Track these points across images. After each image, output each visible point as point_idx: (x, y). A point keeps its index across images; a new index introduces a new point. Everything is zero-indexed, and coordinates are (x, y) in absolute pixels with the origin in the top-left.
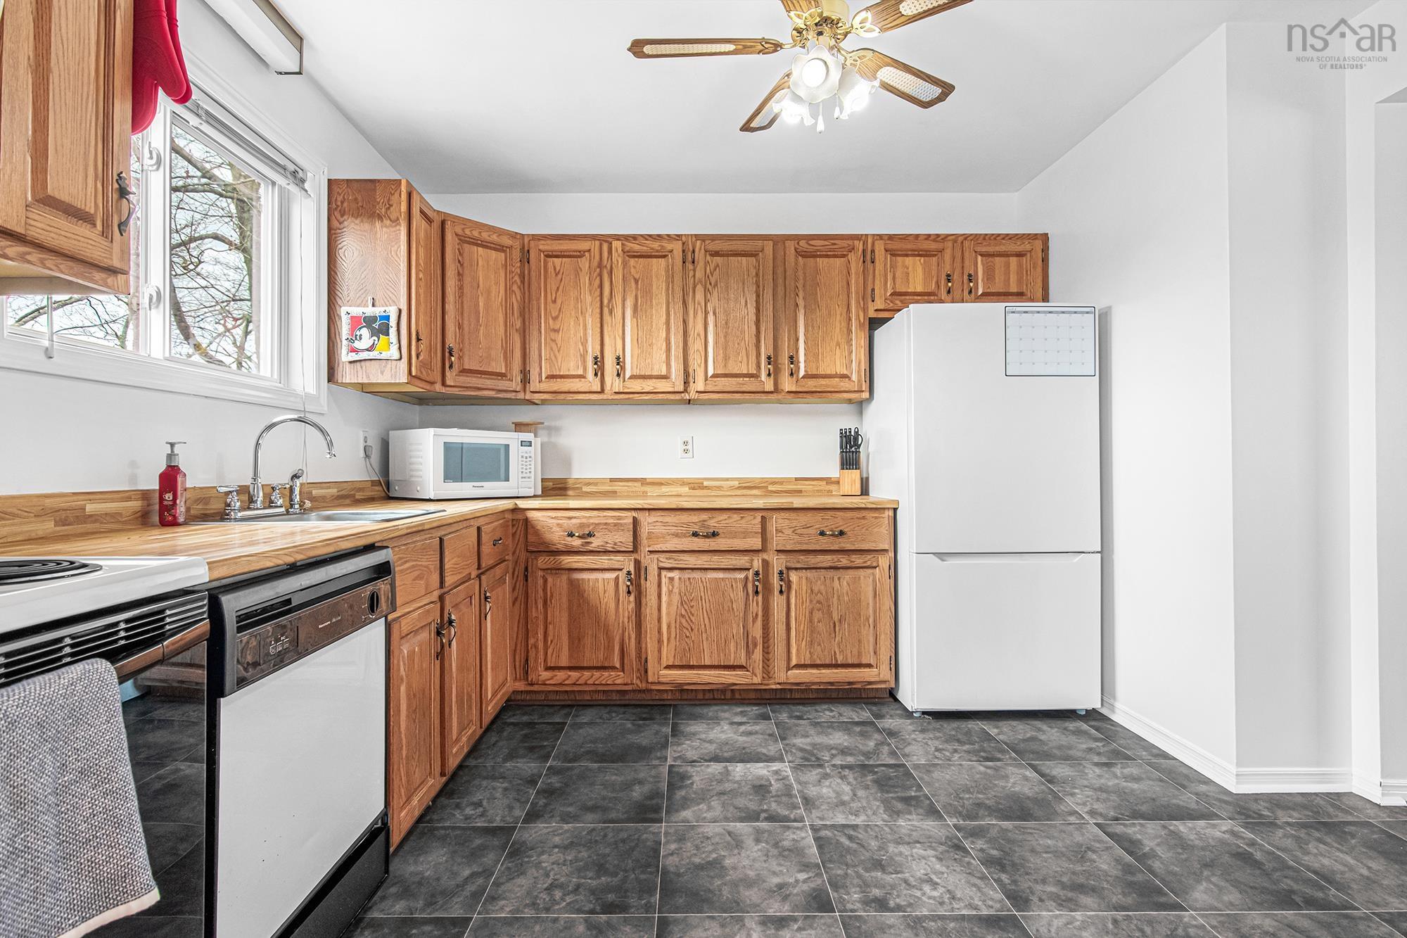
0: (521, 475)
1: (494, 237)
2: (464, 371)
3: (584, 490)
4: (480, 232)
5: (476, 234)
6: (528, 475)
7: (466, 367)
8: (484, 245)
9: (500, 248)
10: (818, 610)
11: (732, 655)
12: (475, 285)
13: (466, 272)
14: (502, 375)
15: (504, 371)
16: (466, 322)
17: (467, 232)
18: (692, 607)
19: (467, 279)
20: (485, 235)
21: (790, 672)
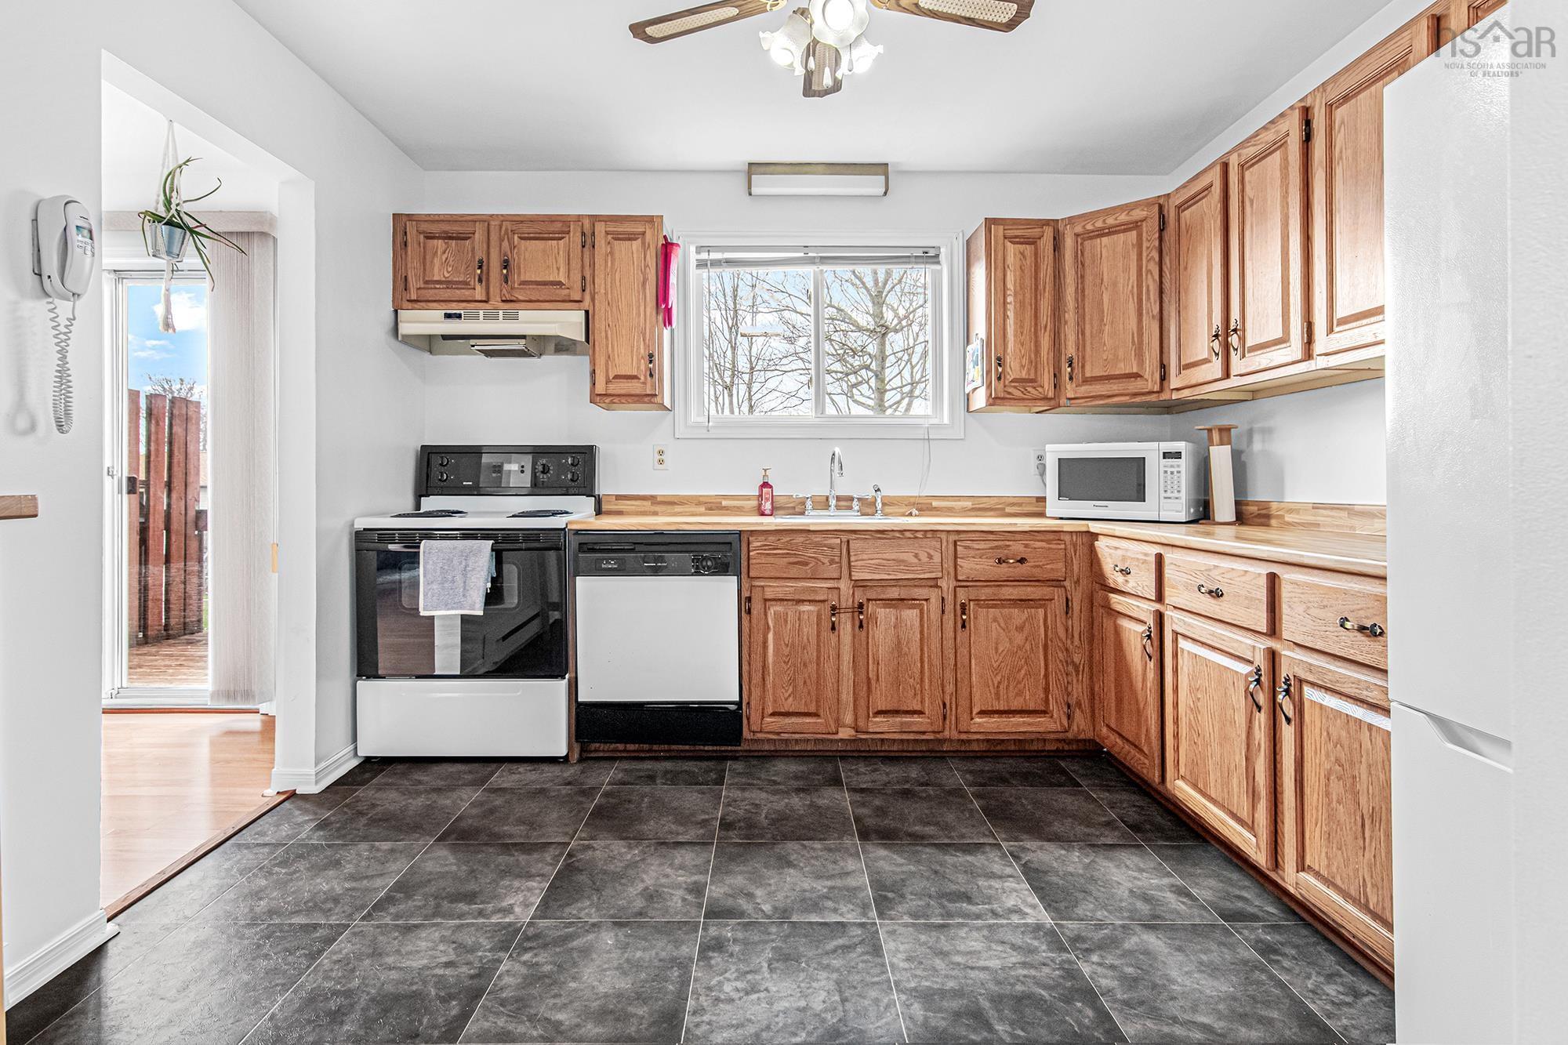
0: (1163, 494)
1: (1123, 218)
2: (1086, 381)
3: (1287, 519)
4: (1104, 220)
5: (1099, 224)
6: (1176, 494)
7: (1088, 374)
8: (1111, 231)
9: (1136, 225)
10: (1339, 778)
11: (1236, 797)
12: (1098, 281)
13: (1088, 271)
14: (1137, 376)
15: (1135, 371)
16: (1088, 327)
17: (1089, 227)
18: (1199, 699)
19: (1089, 279)
20: (1111, 221)
21: (1302, 874)
